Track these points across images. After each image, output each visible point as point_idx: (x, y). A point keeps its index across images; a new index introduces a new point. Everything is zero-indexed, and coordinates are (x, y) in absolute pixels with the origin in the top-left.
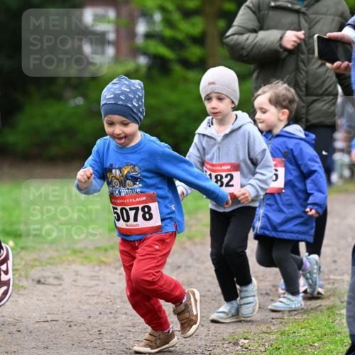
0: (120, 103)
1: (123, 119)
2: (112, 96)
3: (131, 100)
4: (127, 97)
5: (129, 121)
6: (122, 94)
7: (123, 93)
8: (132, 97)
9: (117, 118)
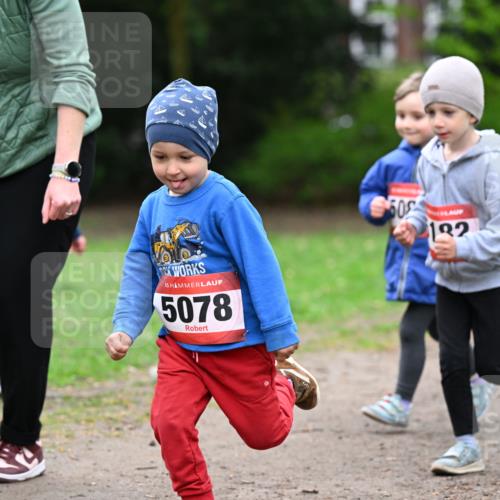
0: (177, 122)
1: (182, 149)
2: (164, 111)
3: (195, 118)
4: (189, 113)
5: (191, 153)
6: (180, 108)
7: (182, 106)
8: (197, 112)
9: (171, 147)
